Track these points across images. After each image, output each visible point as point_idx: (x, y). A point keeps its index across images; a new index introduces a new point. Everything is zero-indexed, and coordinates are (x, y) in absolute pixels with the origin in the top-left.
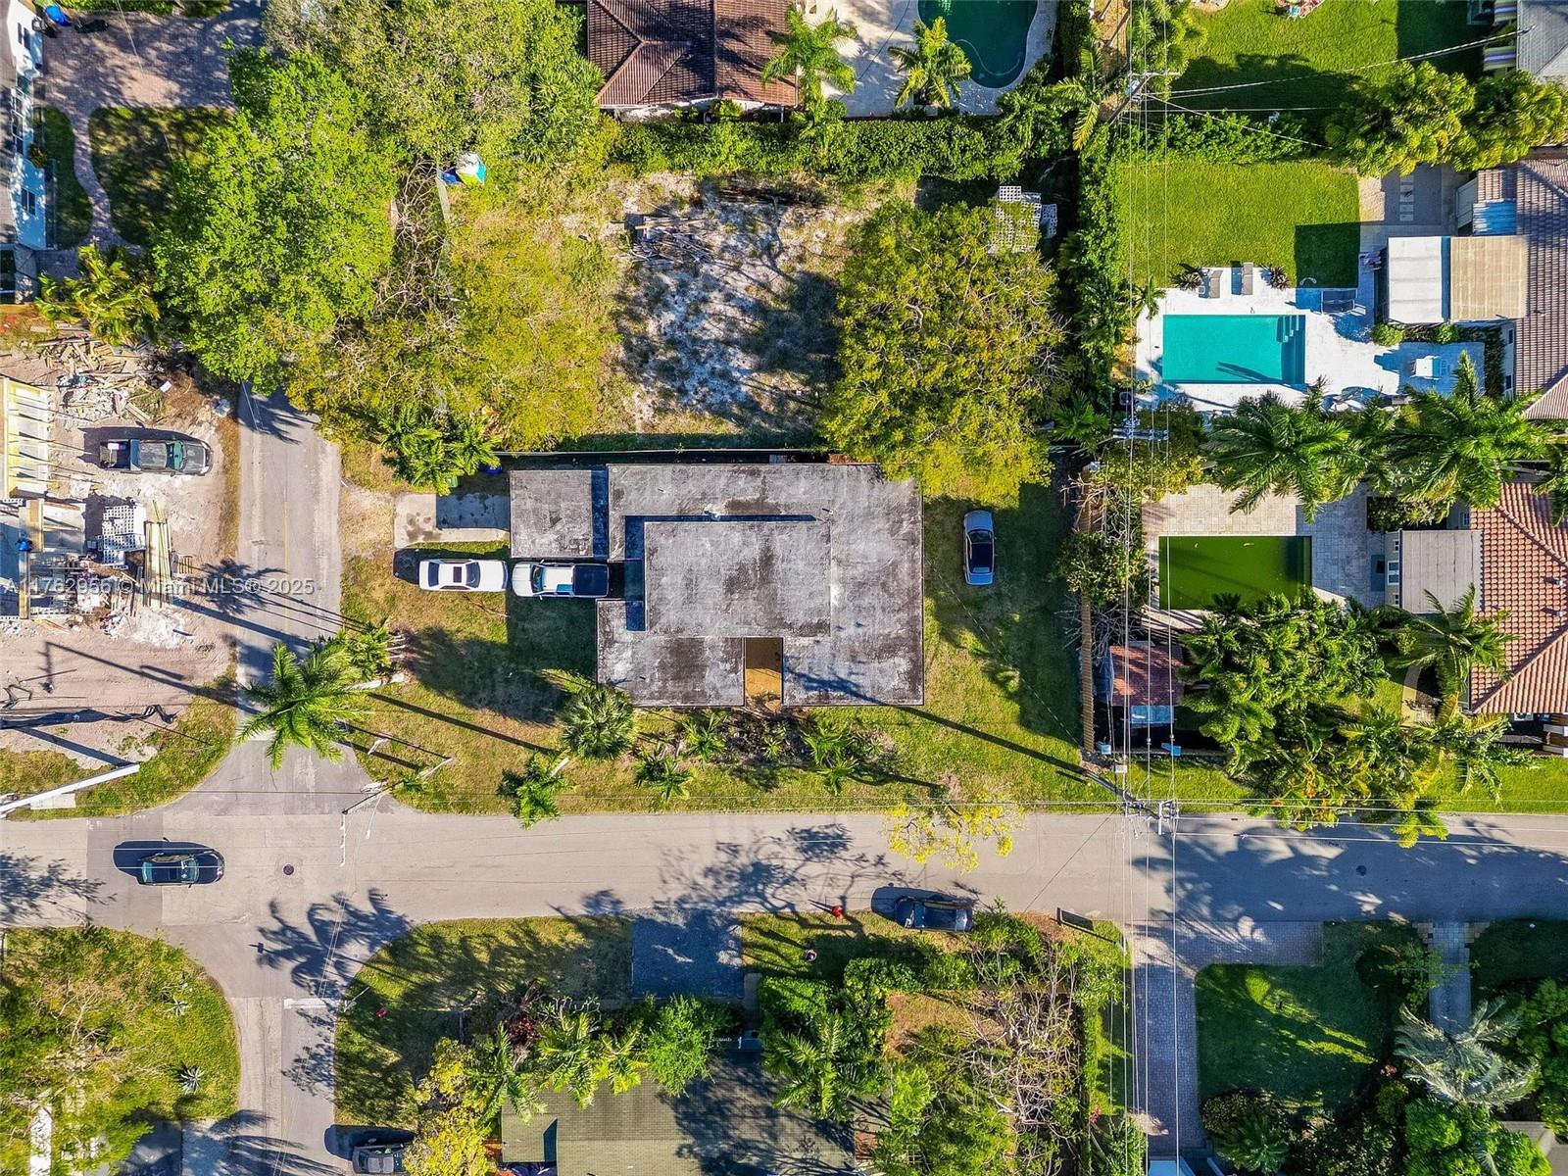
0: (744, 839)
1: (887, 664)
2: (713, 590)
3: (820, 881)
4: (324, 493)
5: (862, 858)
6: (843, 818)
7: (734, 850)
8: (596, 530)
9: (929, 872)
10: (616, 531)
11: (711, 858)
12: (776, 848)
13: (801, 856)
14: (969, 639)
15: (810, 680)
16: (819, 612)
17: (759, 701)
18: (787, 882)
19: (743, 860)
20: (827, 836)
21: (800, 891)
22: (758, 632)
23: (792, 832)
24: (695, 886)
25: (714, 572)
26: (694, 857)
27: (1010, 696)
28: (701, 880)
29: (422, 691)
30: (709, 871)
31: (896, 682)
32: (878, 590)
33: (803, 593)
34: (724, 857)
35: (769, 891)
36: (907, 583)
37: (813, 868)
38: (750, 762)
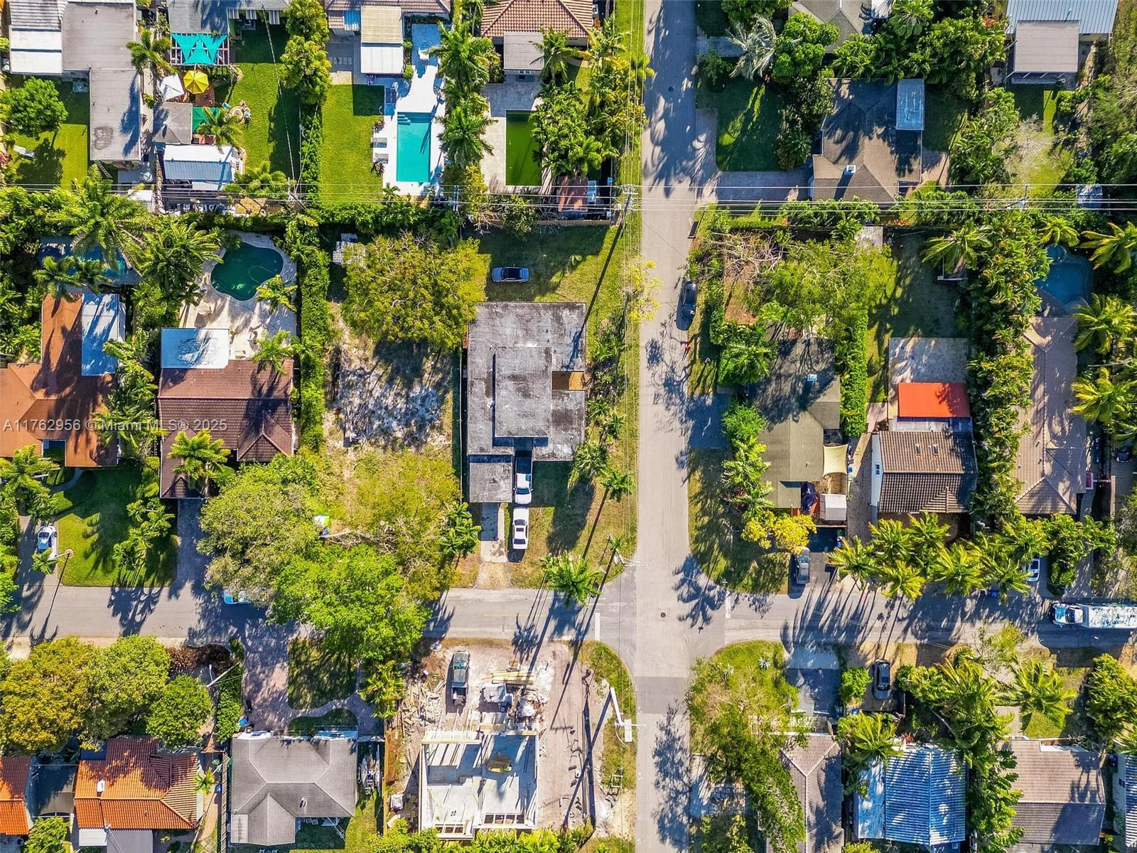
0: (652, 390)
1: (565, 320)
2: (529, 404)
3: (673, 354)
4: (479, 597)
5: (662, 334)
6: (642, 344)
7: (657, 396)
8: (499, 461)
9: (669, 300)
10: (500, 451)
11: (661, 407)
12: (657, 376)
13: (661, 363)
14: (555, 279)
15: (573, 356)
16: (540, 353)
17: (585, 384)
18: (673, 370)
19: (662, 391)
20: (651, 351)
21: (678, 364)
22: (549, 382)
23: (649, 368)
24: (675, 414)
25: (519, 404)
26: (660, 415)
27: (584, 259)
28: (671, 412)
29: (577, 549)
30: (667, 408)
31: (575, 316)
32: (530, 324)
33: (530, 360)
34: (661, 401)
35: (677, 379)
36: (527, 310)
37: (667, 357)
38: (615, 388)
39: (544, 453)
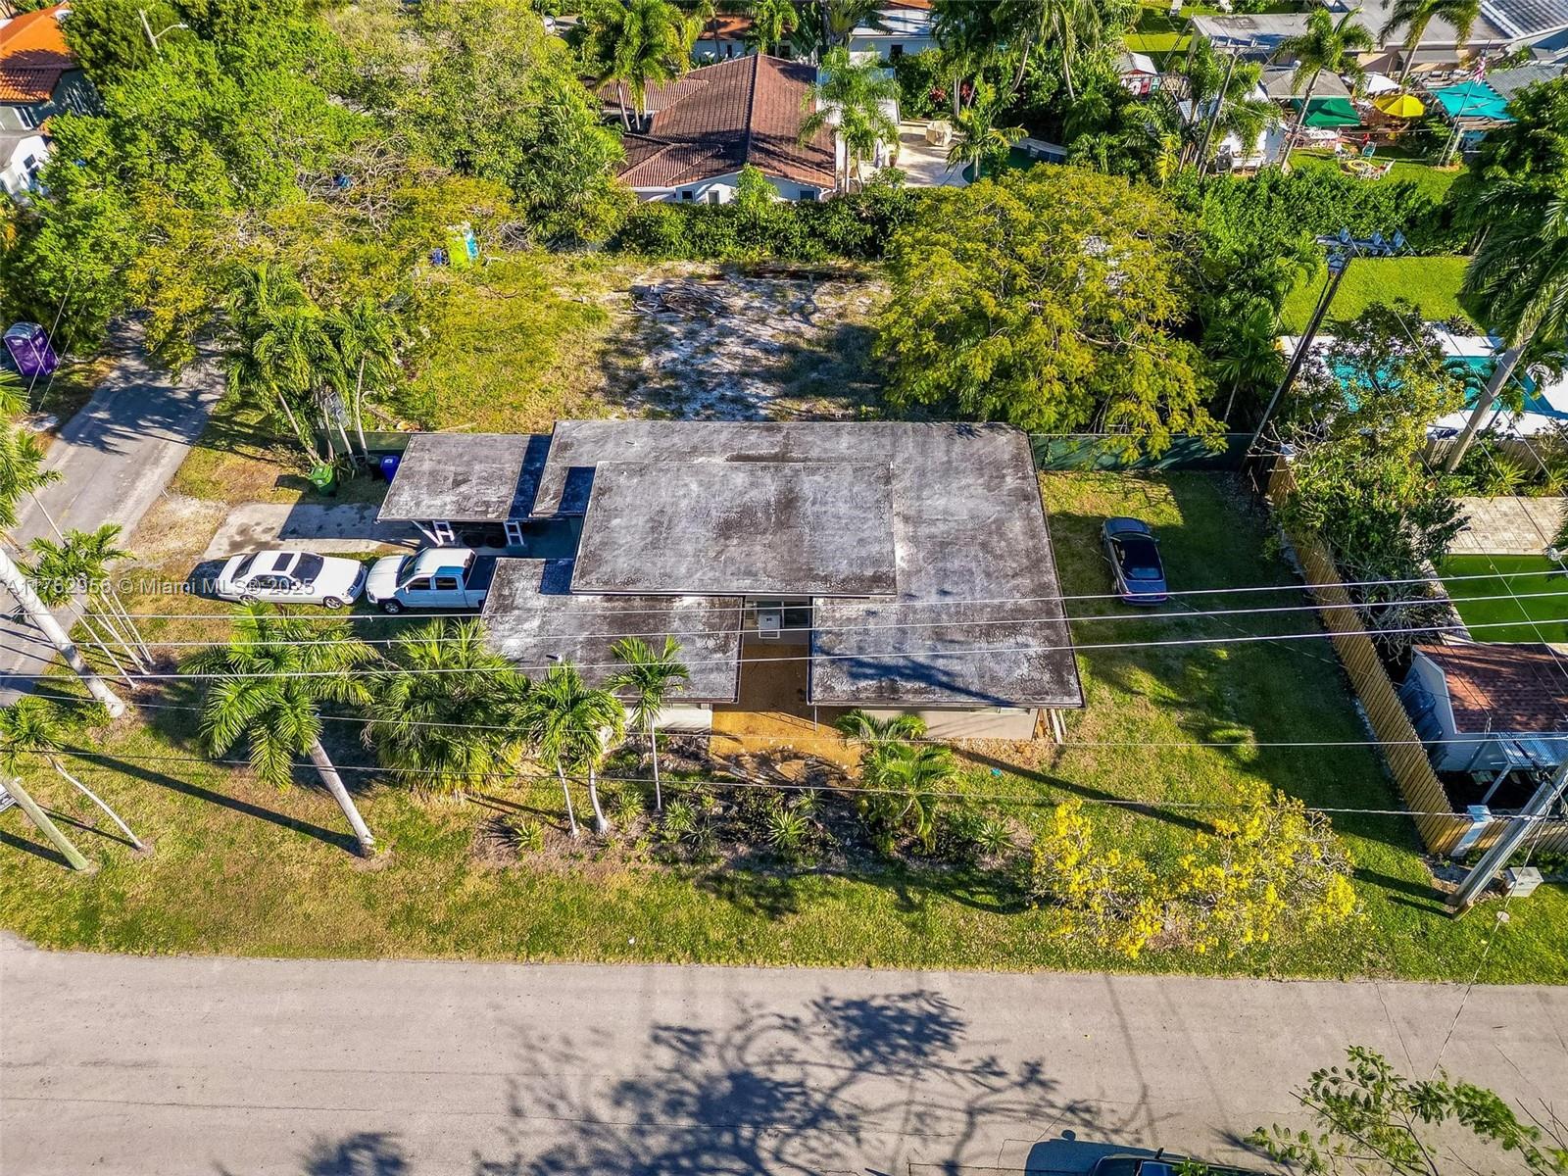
0: (714, 1015)
1: (1005, 645)
2: (693, 536)
3: (894, 1121)
4: (130, 502)
5: (989, 1067)
6: (941, 981)
7: (690, 1042)
8: (520, 491)
9: (1158, 1107)
10: (551, 481)
11: (628, 1059)
12: (788, 1040)
13: (844, 1060)
14: (1145, 682)
15: (860, 664)
16: (876, 562)
17: (764, 761)
18: (812, 1123)
19: (710, 1064)
20: (903, 1017)
21: (845, 1146)
22: (768, 586)
23: (824, 1005)
24: (588, 1125)
25: (699, 514)
26: (598, 1056)
27: (1247, 768)
28: (603, 1111)
30: (628, 1090)
31: (1024, 670)
32: (975, 550)
33: (848, 540)
34: (665, 1056)
35: (767, 1143)
36: (1023, 543)
37: (875, 1089)
38: (739, 864)
39: (520, 585)
